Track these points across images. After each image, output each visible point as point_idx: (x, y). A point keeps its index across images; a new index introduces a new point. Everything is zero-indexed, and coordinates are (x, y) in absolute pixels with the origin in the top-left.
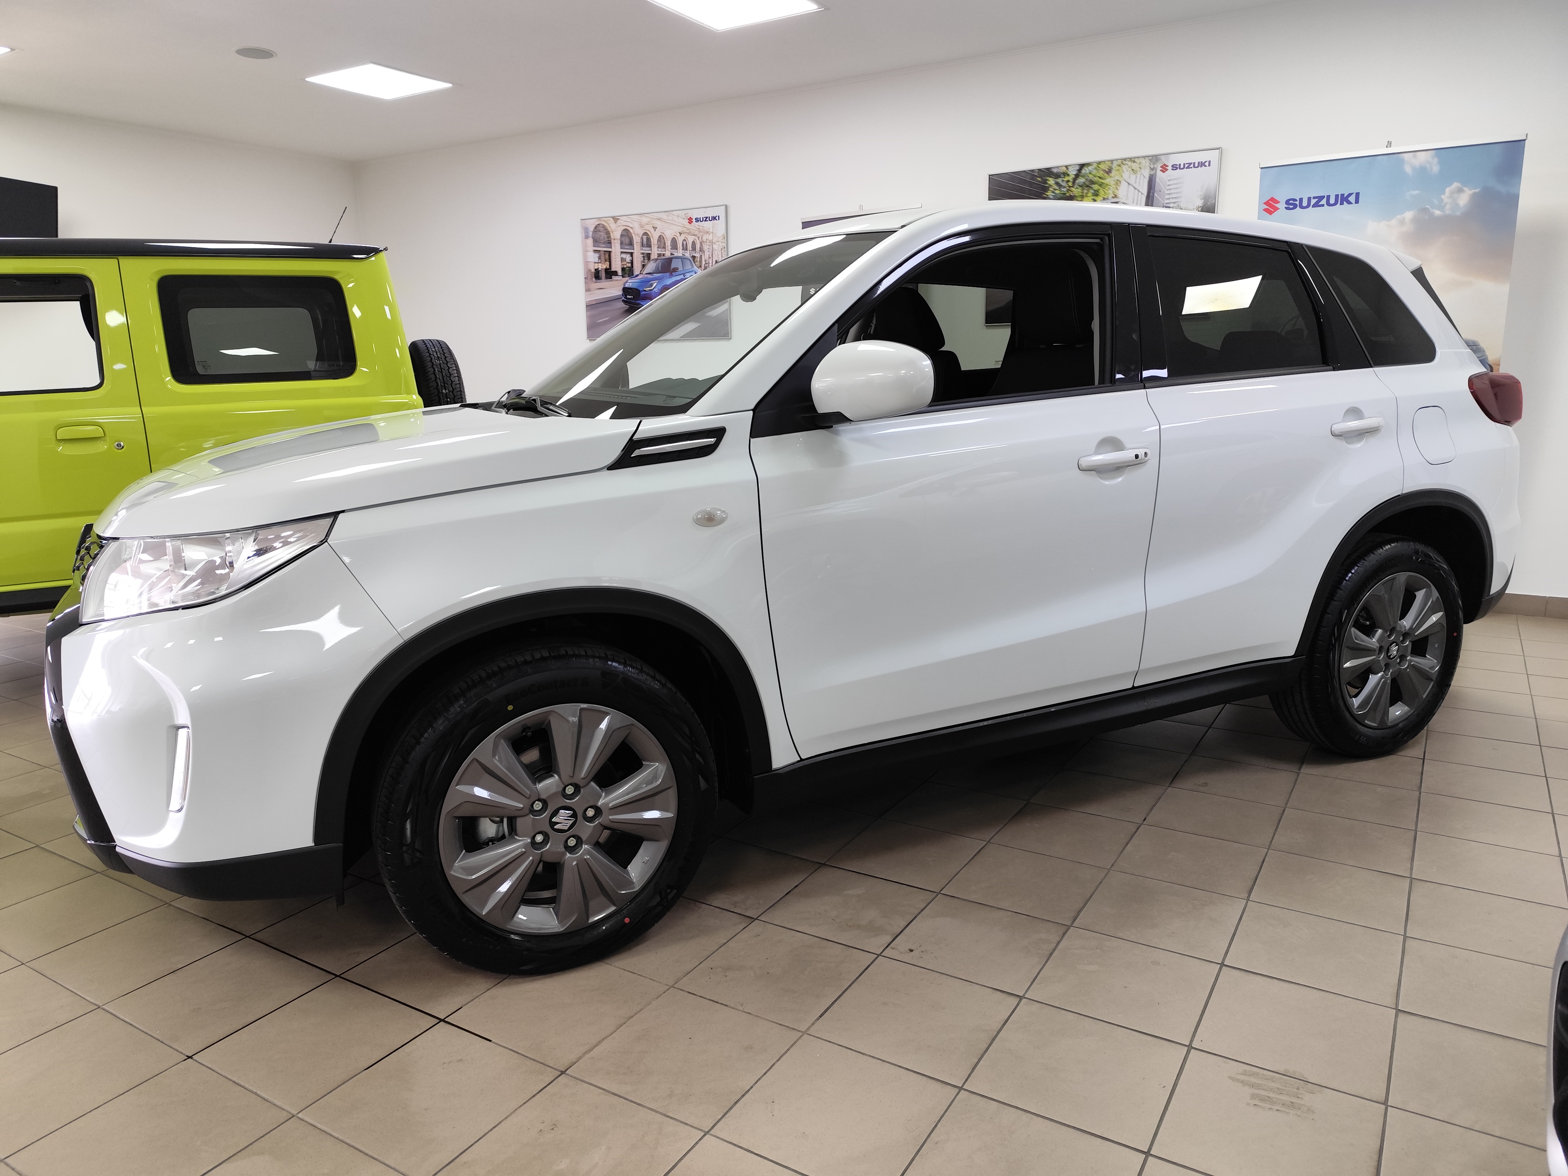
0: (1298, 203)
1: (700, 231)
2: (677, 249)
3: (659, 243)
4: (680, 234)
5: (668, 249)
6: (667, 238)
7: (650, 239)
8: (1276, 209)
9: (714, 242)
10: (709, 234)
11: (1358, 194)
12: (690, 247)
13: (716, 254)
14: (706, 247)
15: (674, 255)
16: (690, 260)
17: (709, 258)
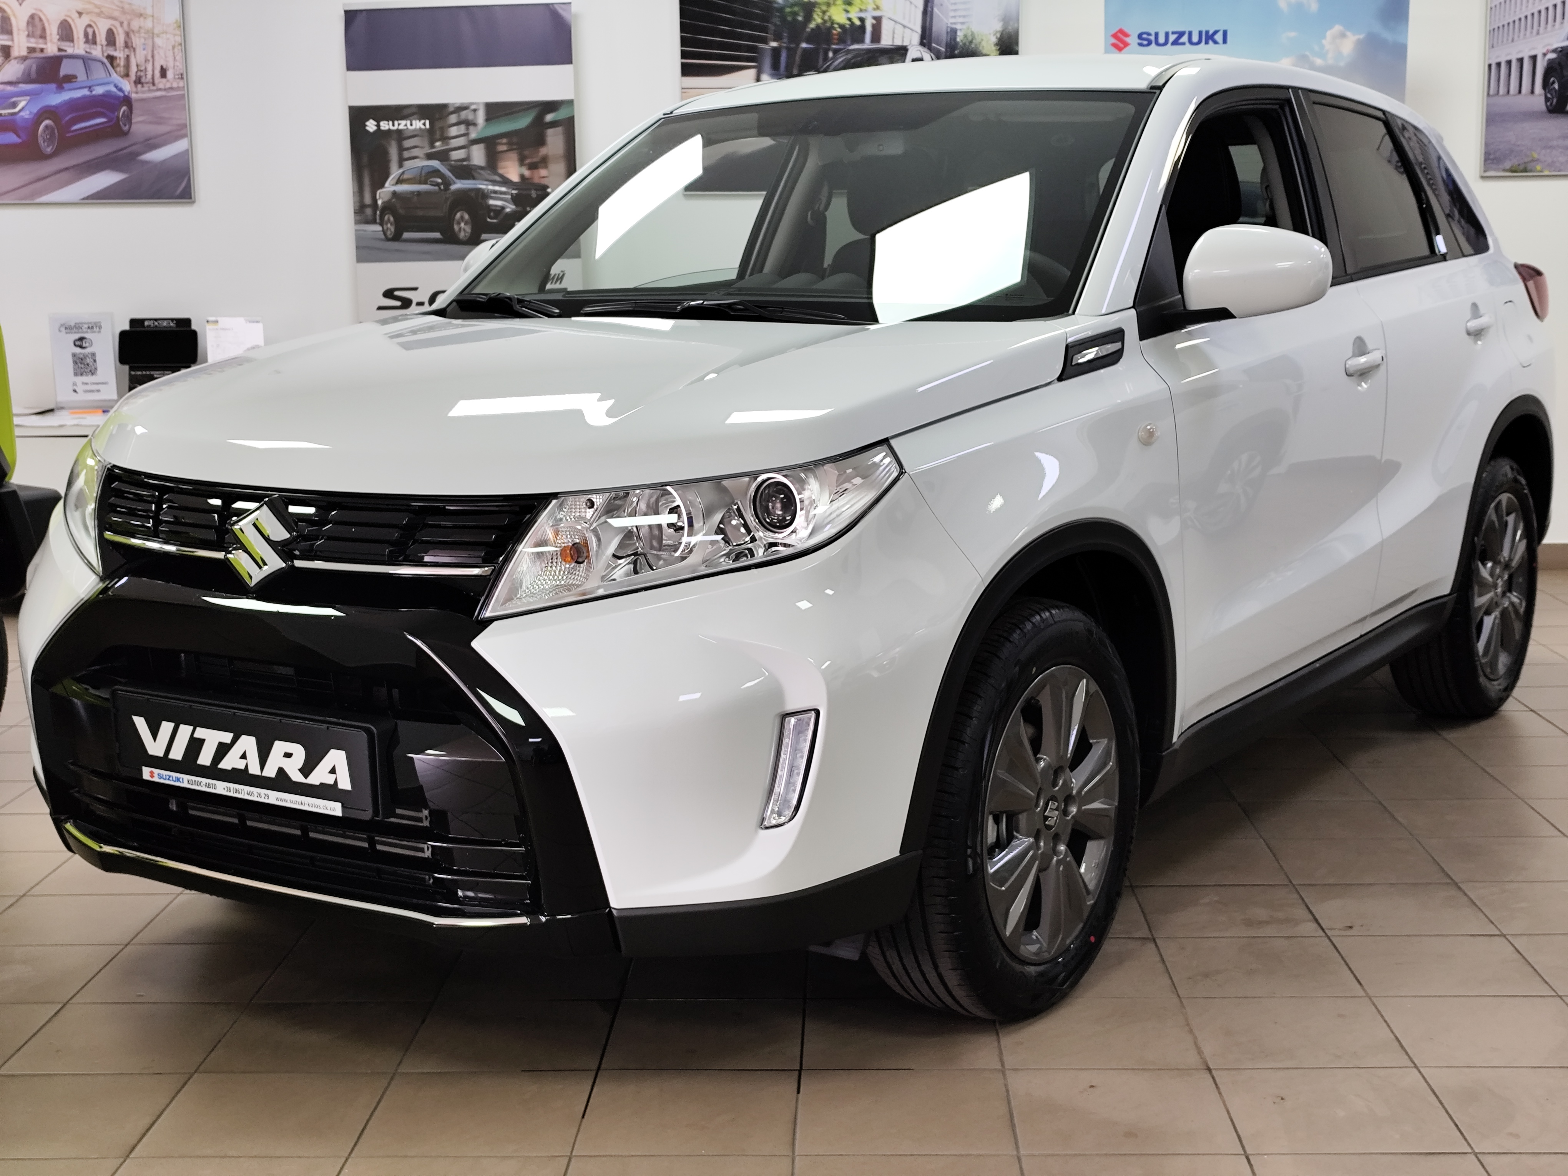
0: (1152, 38)
1: (124, 12)
2: (72, 41)
3: (30, 28)
4: (80, 14)
5: (51, 41)
6: (48, 21)
7: (9, 19)
8: (1126, 45)
9: (156, 31)
10: (145, 18)
11: (1225, 33)
12: (101, 38)
13: (162, 54)
14: (137, 41)
15: (65, 51)
16: (103, 63)
17: (146, 61)
